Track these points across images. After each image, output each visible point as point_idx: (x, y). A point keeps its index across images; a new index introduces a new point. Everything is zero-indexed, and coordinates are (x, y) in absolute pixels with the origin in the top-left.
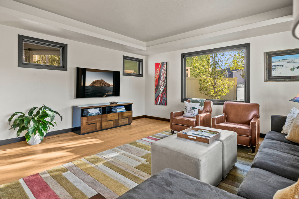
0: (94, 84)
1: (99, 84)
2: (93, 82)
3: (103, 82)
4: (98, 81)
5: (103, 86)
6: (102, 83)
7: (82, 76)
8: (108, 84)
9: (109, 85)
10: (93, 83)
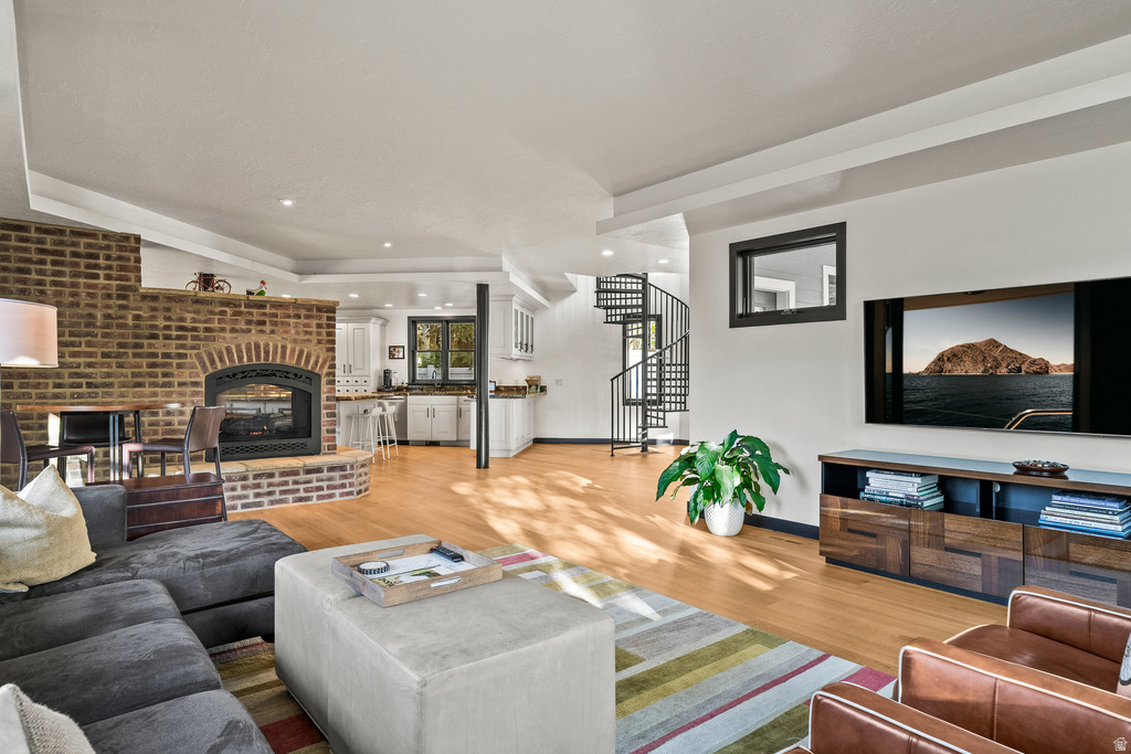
0: (948, 366)
1: (975, 362)
2: (942, 354)
3: (997, 353)
4: (970, 346)
5: (1003, 371)
6: (995, 359)
7: (885, 332)
8: (1034, 362)
9: (1043, 369)
10: (940, 358)
